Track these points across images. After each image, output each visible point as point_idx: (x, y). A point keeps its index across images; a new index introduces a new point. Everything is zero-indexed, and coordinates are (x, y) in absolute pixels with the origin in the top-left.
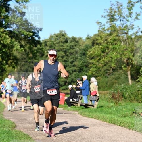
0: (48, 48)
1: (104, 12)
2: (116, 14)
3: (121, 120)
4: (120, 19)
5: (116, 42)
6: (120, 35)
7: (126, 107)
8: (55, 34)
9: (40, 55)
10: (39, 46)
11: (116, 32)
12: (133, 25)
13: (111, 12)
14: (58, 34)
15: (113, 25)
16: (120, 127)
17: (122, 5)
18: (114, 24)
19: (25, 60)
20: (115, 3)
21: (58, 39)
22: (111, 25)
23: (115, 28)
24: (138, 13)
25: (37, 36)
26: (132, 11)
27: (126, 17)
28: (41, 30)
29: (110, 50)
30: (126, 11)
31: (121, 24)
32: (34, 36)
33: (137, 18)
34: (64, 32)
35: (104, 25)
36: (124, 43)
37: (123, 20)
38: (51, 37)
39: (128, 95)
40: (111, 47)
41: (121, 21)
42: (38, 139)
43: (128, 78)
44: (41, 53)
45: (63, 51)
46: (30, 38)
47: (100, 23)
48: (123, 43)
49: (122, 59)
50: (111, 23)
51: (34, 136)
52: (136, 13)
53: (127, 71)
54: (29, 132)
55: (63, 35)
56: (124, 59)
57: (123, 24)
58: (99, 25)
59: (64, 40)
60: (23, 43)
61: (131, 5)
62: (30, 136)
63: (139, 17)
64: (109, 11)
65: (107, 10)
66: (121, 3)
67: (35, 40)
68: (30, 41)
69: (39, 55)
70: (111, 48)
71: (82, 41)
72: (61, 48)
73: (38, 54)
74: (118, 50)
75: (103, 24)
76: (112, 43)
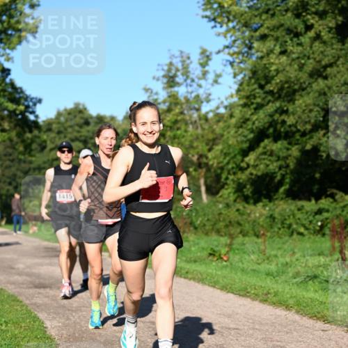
0: (53, 135)
1: (158, 70)
2: (179, 74)
3: (188, 267)
4: (185, 84)
5: (178, 125)
6: (186, 112)
7: (198, 244)
8: (66, 110)
9: (39, 149)
10: (36, 132)
11: (179, 107)
12: (210, 95)
13: (169, 70)
14: (71, 109)
15: (173, 93)
16: (186, 280)
17: (189, 58)
18: (175, 91)
19: (11, 158)
20: (177, 54)
21: (71, 120)
22: (170, 94)
23: (177, 99)
24: (218, 72)
25: (33, 112)
26: (207, 68)
27: (196, 80)
28: (40, 101)
29: (167, 139)
30: (196, 69)
31: (188, 92)
32: (27, 114)
33: (216, 82)
34: (83, 105)
35: (157, 94)
36: (193, 127)
37: (191, 86)
38: (59, 114)
39: (201, 222)
40: (169, 133)
41: (189, 87)
42: (35, 304)
43: (200, 191)
44: (40, 145)
45: (80, 141)
46: (20, 117)
47: (149, 89)
48: (191, 126)
49: (190, 156)
50: (170, 90)
51: (27, 298)
52: (215, 71)
53: (199, 179)
54: (18, 290)
55: (81, 112)
56: (193, 156)
57: (192, 92)
58: (148, 94)
59: (82, 121)
60: (6, 125)
61: (206, 57)
62: (20, 298)
63: (220, 80)
64: (166, 68)
65: (162, 65)
66: (189, 54)
67: (30, 120)
68: (20, 123)
69: (36, 149)
70: (169, 136)
71: (117, 123)
72: (78, 135)
73: (34, 146)
74: (183, 140)
75: (154, 91)
76: (171, 127)
